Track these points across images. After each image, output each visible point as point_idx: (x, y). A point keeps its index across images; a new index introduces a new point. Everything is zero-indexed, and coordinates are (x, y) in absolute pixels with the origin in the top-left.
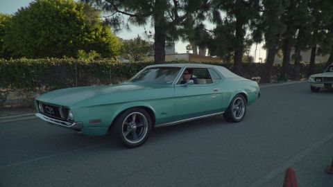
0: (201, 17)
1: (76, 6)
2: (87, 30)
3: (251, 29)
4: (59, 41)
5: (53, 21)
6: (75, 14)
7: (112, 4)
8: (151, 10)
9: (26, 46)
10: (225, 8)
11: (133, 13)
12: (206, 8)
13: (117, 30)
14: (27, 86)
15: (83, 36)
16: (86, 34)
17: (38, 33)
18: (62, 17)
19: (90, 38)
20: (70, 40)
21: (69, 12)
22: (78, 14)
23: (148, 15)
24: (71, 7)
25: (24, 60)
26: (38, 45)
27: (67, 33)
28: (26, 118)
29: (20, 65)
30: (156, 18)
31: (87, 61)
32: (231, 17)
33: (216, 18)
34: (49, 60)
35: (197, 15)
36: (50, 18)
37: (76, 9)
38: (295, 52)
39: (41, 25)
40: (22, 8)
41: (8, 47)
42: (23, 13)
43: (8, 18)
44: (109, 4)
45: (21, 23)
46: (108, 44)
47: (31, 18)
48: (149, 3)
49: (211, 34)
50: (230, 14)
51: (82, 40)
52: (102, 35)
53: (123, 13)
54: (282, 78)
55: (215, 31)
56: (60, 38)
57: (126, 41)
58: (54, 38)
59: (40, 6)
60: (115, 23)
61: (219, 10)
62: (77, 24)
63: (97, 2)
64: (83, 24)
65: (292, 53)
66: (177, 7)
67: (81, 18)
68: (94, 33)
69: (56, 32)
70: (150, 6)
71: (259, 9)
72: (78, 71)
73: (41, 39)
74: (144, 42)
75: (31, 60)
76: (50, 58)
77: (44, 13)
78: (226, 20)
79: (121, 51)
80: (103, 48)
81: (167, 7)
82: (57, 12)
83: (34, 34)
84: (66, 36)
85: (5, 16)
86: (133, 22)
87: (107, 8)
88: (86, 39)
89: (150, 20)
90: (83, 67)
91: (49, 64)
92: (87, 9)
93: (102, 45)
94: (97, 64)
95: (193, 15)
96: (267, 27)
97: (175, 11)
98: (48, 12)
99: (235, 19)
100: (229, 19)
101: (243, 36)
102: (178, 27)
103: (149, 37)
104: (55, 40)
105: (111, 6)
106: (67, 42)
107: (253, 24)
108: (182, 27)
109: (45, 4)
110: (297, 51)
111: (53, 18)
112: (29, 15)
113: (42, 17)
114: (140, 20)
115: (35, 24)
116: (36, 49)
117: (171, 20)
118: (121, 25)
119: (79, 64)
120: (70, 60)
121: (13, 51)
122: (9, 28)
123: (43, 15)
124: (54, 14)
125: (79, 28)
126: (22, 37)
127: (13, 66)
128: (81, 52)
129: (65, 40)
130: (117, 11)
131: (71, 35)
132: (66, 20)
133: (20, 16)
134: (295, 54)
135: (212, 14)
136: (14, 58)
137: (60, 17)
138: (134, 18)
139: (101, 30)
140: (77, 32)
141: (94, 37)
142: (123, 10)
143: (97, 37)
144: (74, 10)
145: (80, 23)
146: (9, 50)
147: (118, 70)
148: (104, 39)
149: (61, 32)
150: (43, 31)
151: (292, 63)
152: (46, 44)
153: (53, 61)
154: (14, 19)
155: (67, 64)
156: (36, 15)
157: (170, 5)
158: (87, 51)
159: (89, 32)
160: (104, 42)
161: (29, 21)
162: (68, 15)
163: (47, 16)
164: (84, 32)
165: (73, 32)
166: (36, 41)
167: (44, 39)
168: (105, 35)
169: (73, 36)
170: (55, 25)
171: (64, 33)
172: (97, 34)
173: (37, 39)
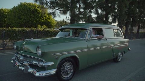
0: (90, 12)
1: (37, 6)
3: (112, 17)
4: (30, 21)
6: (37, 9)
7: (53, 6)
8: (69, 9)
9: (16, 23)
10: (100, 8)
11: (61, 10)
12: (93, 8)
13: (55, 17)
14: (16, 39)
15: (40, 19)
16: (41, 18)
17: (21, 17)
19: (43, 20)
20: (35, 20)
21: (34, 9)
22: (38, 9)
23: (68, 11)
24: (35, 7)
25: (15, 28)
26: (21, 22)
27: (33, 18)
29: (13, 31)
30: (71, 12)
31: (41, 29)
32: (103, 12)
33: (97, 13)
34: (25, 29)
35: (89, 11)
37: (38, 7)
39: (22, 14)
40: (15, 6)
41: (8, 23)
42: (15, 9)
43: (8, 10)
44: (52, 6)
45: (14, 13)
46: (50, 22)
48: (68, 6)
49: (94, 19)
50: (102, 11)
52: (48, 19)
53: (57, 10)
55: (96, 18)
57: (58, 21)
58: (28, 19)
59: (22, 6)
60: (54, 14)
61: (98, 9)
63: (46, 5)
64: (40, 14)
65: (129, 27)
66: (80, 8)
67: (39, 11)
68: (45, 18)
69: (29, 17)
70: (69, 7)
71: (115, 9)
72: (37, 34)
73: (22, 20)
74: (66, 22)
75: (18, 29)
76: (26, 28)
77: (24, 9)
78: (101, 14)
79: (56, 25)
80: (48, 24)
81: (76, 7)
82: (30, 9)
83: (19, 18)
84: (33, 19)
85: (7, 10)
86: (61, 14)
87: (51, 7)
88: (41, 20)
89: (68, 13)
90: (40, 32)
91: (25, 31)
92: (42, 8)
94: (46, 31)
95: (87, 11)
96: (119, 17)
97: (79, 9)
99: (105, 13)
100: (102, 13)
101: (108, 20)
102: (80, 16)
103: (68, 20)
104: (28, 20)
105: (52, 7)
107: (112, 15)
108: (82, 16)
109: (24, 5)
110: (132, 27)
111: (28, 11)
112: (17, 10)
114: (64, 13)
115: (20, 14)
116: (20, 24)
117: (77, 13)
118: (56, 15)
119: (38, 31)
120: (34, 29)
121: (10, 24)
122: (9, 15)
123: (23, 10)
124: (28, 9)
125: (38, 16)
126: (14, 19)
127: (10, 31)
128: (39, 25)
129: (32, 20)
130: (55, 9)
131: (35, 19)
132: (33, 12)
133: (14, 10)
135: (95, 11)
136: (10, 28)
137: (31, 11)
138: (62, 12)
139: (47, 16)
140: (38, 17)
141: (45, 19)
142: (57, 8)
143: (46, 19)
144: (37, 8)
145: (39, 13)
146: (8, 24)
147: (54, 33)
148: (49, 20)
149: (31, 17)
150: (23, 17)
151: (129, 32)
152: (24, 22)
153: (27, 29)
154: (11, 11)
155: (33, 31)
156: (20, 10)
157: (77, 7)
158: (42, 25)
159: (43, 17)
160: (49, 22)
161: (18, 12)
162: (34, 10)
163: (25, 10)
164: (41, 17)
165: (36, 17)
166: (20, 21)
167: (24, 20)
168: (49, 19)
169: (36, 18)
170: (28, 14)
171: (32, 17)
172: (46, 18)
173: (21, 20)
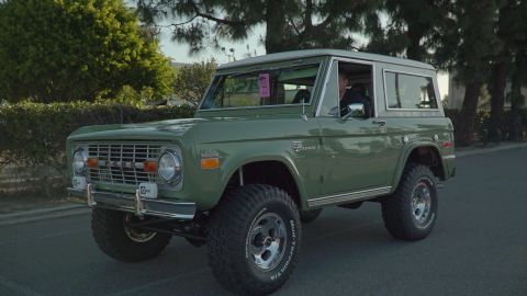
2: (115, 46)
4: (62, 66)
5: (52, 28)
6: (92, 14)
8: (264, 13)
11: (221, 17)
15: (108, 56)
16: (113, 52)
17: (23, 51)
18: (69, 21)
19: (120, 62)
20: (83, 63)
21: (81, 12)
22: (98, 15)
26: (21, 74)
27: (76, 51)
28: (59, 215)
29: (23, 115)
31: (140, 106)
32: (399, 24)
35: (344, 20)
36: (45, 23)
37: (95, 5)
38: (513, 87)
39: (27, 35)
46: (154, 72)
47: (10, 23)
50: (396, 19)
51: (106, 64)
52: (144, 56)
54: (490, 138)
56: (64, 61)
57: (185, 65)
58: (52, 59)
60: (195, 35)
61: (378, 12)
62: (98, 33)
64: (107, 34)
66: (311, 9)
67: (103, 23)
68: (128, 51)
69: (56, 49)
70: (264, 4)
73: (28, 63)
77: (33, 12)
82: (59, 11)
84: (75, 57)
86: (223, 34)
87: (180, 9)
88: (114, 63)
93: (144, 73)
98: (41, 12)
99: (406, 28)
100: (395, 28)
104: (53, 64)
106: (77, 67)
111: (51, 21)
113: (30, 20)
115: (16, 35)
116: (16, 81)
118: (204, 40)
123: (32, 17)
124: (54, 15)
125: (100, 42)
128: (127, 89)
129: (73, 64)
130: (199, 14)
131: (84, 56)
132: (75, 27)
134: (512, 93)
137: (64, 21)
138: (224, 27)
139: (141, 45)
140: (97, 49)
141: (128, 58)
143: (134, 60)
144: (90, 7)
145: (103, 32)
148: (147, 63)
149: (65, 49)
150: (31, 48)
152: (37, 72)
153: (81, 106)
156: (18, 18)
157: (299, 4)
158: (138, 88)
159: (119, 49)
160: (146, 69)
161: (6, 29)
162: (80, 17)
163: (40, 19)
164: (110, 49)
165: (89, 48)
166: (18, 67)
167: (34, 61)
168: (147, 55)
169: (90, 56)
170: (54, 35)
171: (71, 51)
172: (135, 52)
173: (19, 63)
